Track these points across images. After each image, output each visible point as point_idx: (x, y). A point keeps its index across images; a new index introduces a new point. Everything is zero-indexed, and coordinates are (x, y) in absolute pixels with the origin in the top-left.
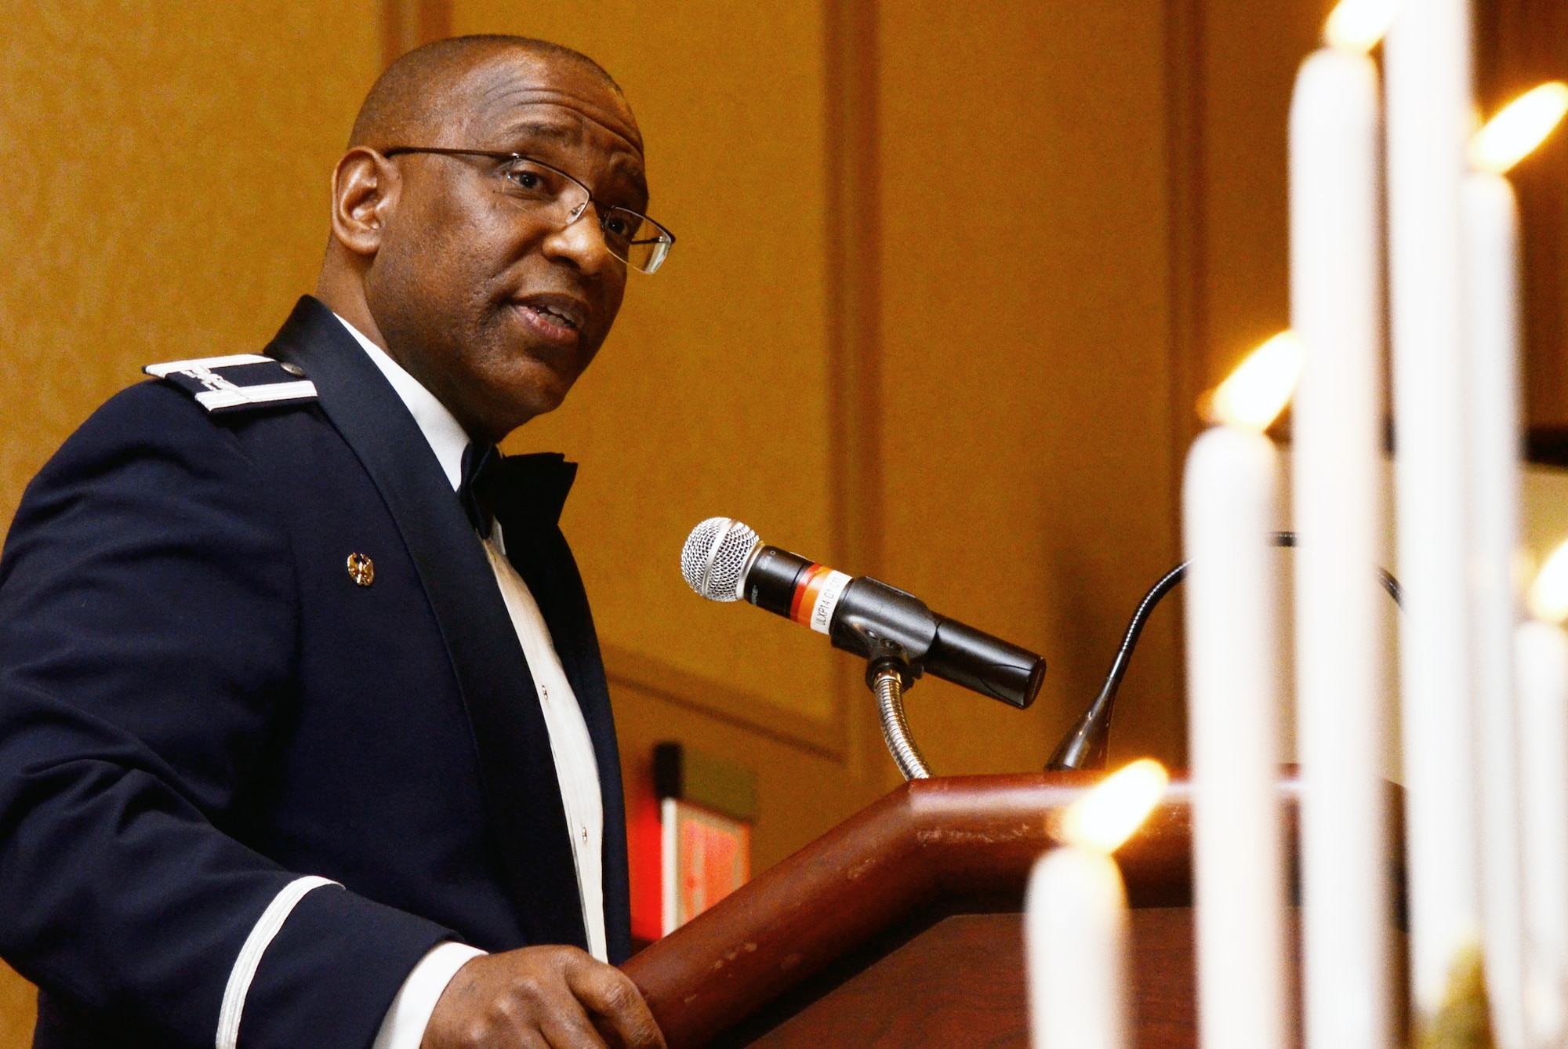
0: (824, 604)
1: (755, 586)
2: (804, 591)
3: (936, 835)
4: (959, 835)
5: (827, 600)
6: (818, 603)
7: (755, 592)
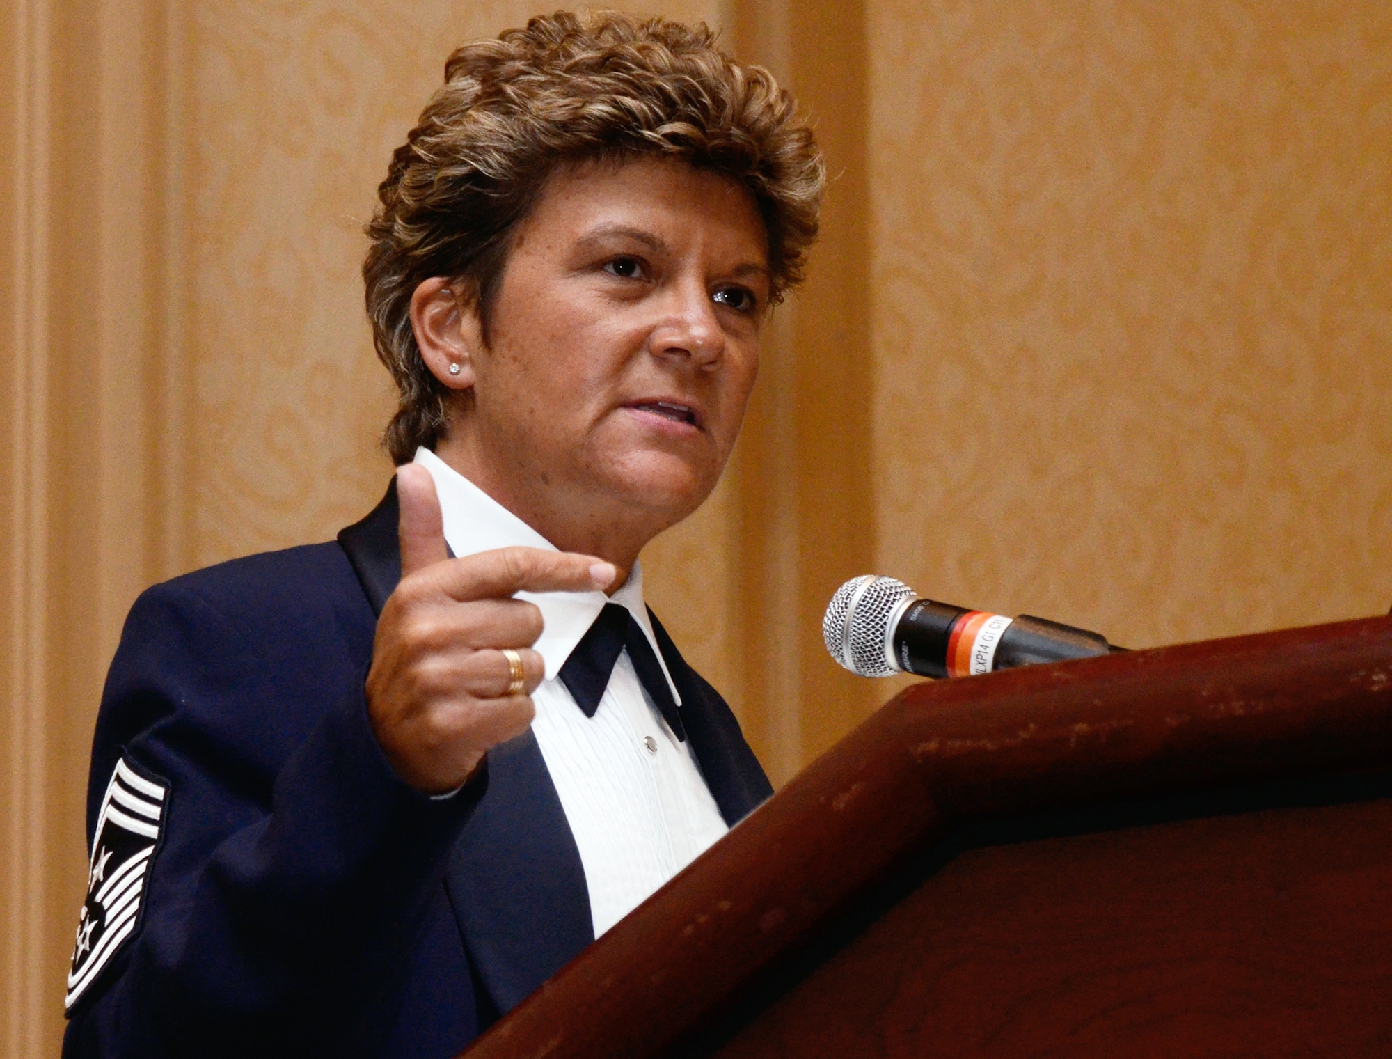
0: (981, 649)
1: (904, 642)
2: (959, 637)
3: (932, 745)
4: (958, 743)
5: (985, 643)
6: (975, 649)
7: (905, 649)
